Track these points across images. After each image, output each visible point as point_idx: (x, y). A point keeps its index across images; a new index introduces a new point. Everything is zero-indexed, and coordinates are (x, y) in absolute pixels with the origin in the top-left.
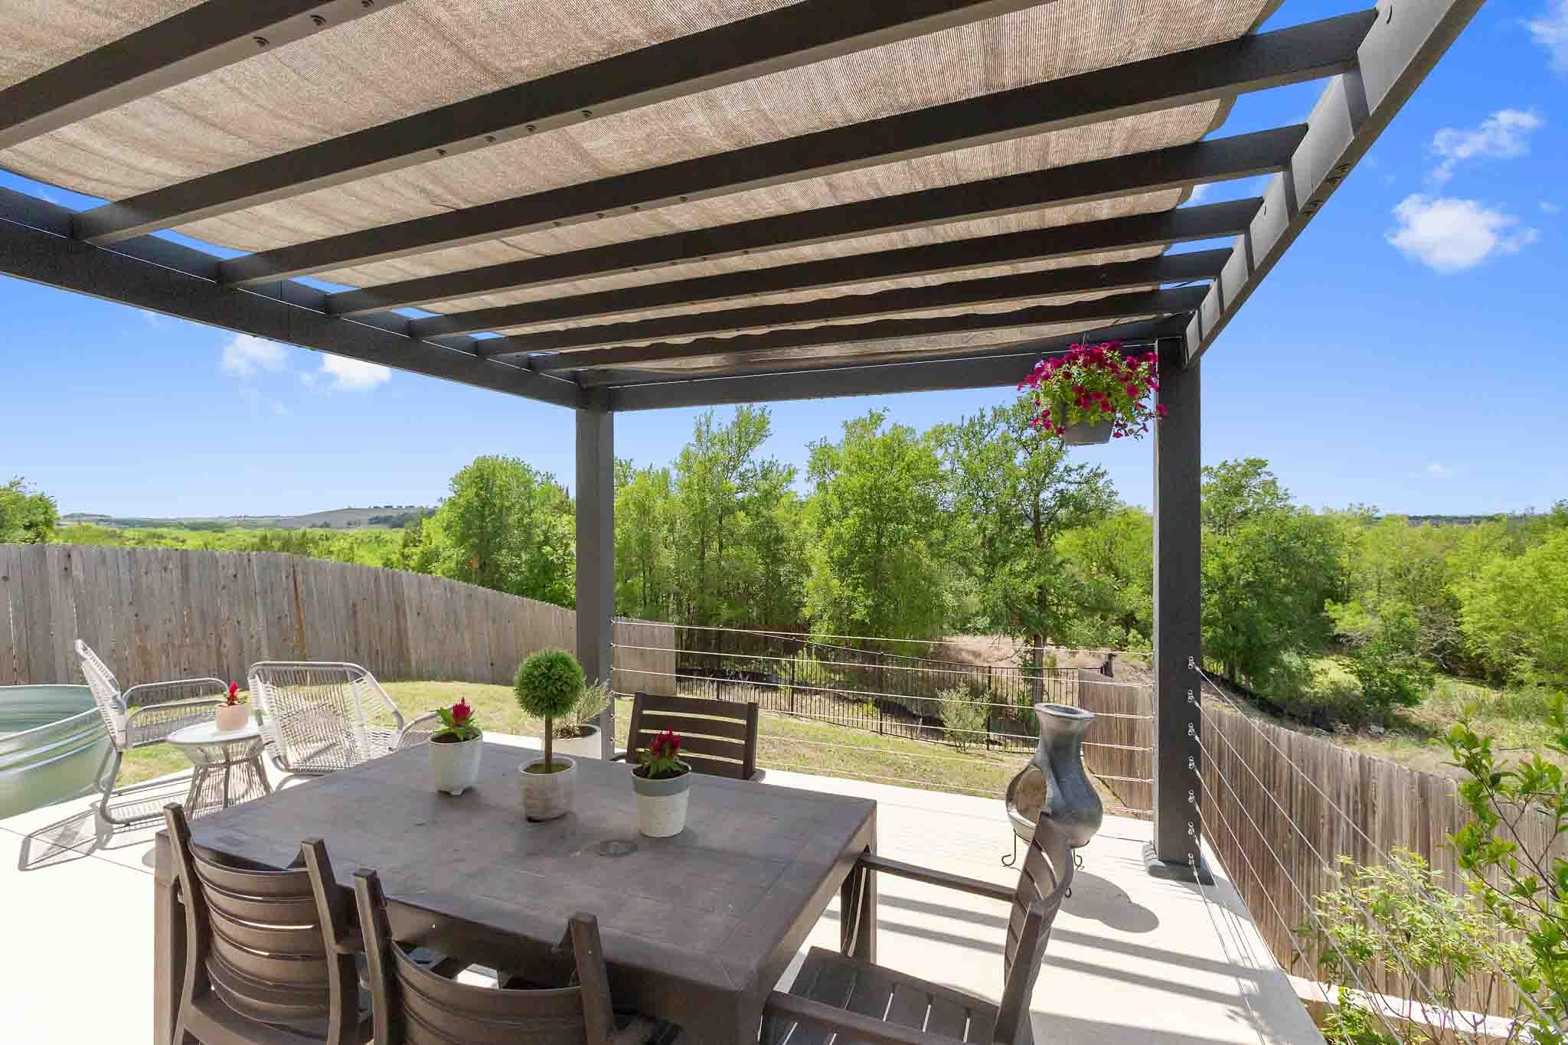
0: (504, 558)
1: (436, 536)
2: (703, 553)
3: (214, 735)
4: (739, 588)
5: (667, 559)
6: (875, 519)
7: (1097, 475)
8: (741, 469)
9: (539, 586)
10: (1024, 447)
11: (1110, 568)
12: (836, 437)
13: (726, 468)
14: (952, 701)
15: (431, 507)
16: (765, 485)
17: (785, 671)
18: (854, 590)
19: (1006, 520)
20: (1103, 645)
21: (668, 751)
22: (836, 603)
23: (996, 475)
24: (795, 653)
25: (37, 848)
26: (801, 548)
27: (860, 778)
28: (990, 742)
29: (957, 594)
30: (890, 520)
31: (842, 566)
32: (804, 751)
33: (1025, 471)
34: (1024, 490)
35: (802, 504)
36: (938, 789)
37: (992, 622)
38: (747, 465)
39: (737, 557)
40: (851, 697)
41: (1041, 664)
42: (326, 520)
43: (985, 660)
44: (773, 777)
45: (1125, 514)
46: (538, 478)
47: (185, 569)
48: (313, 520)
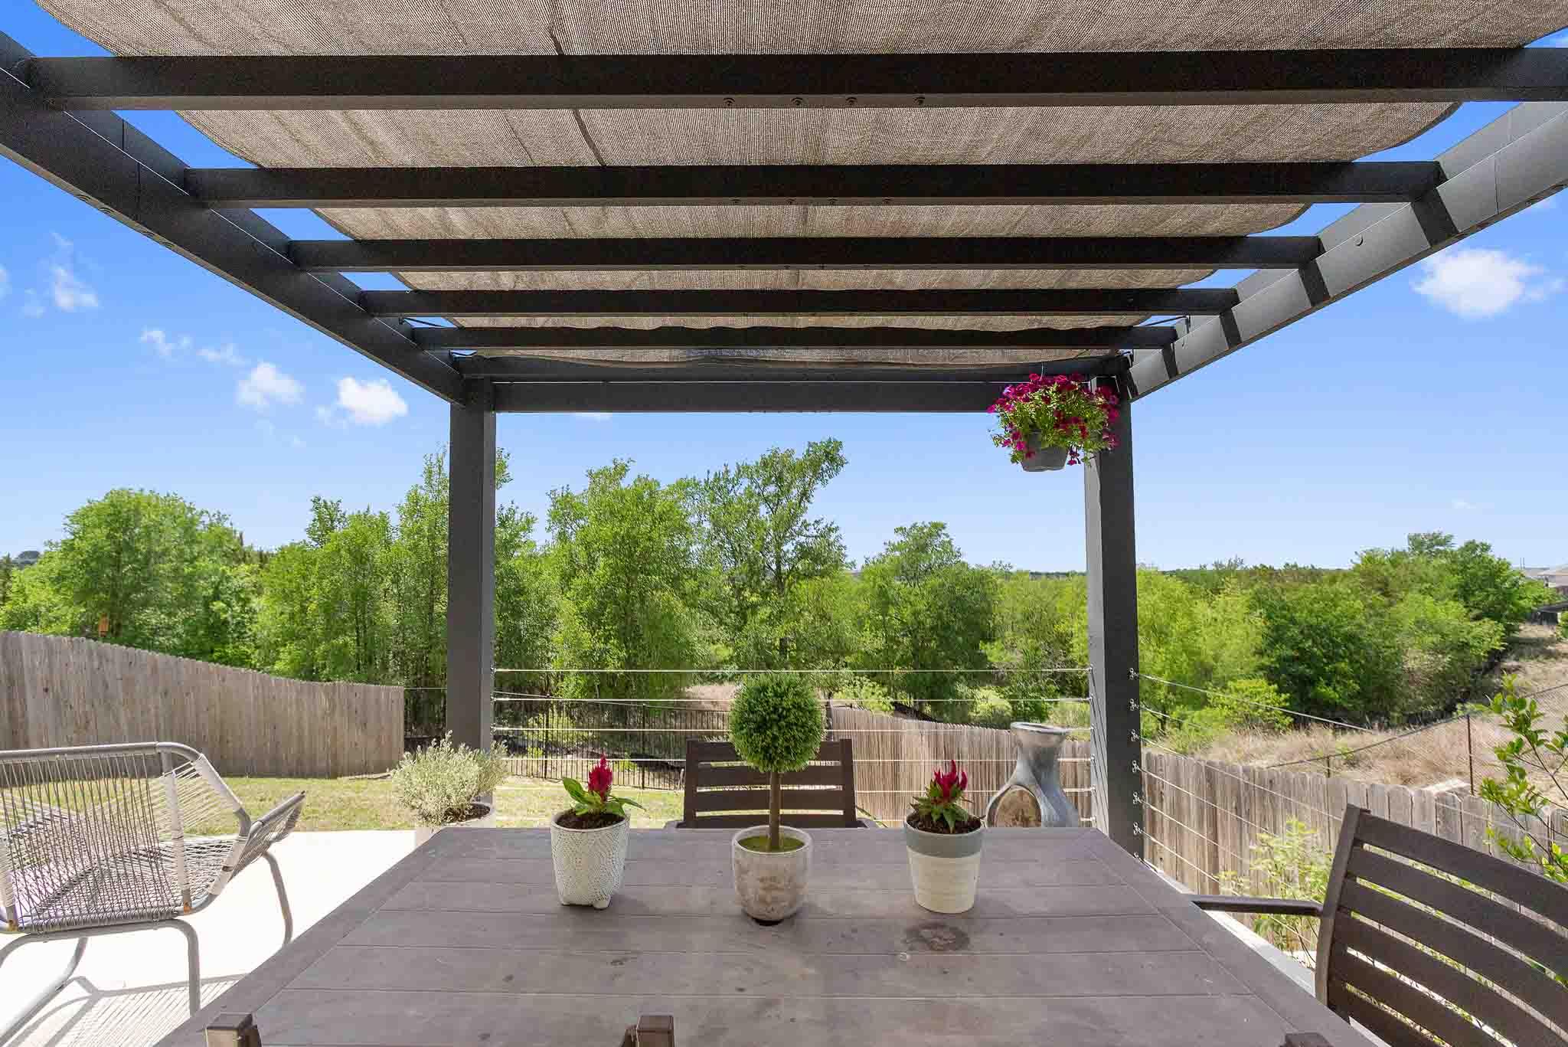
0: (149, 618)
1: (35, 592)
5: (388, 615)
7: (830, 530)
10: (767, 502)
12: (580, 486)
16: (505, 534)
17: (533, 731)
18: (606, 643)
22: (585, 657)
26: (543, 601)
29: (706, 644)
30: (640, 571)
31: (593, 617)
33: (768, 524)
34: (769, 542)
35: (541, 556)
37: (740, 668)
43: (722, 708)
46: (205, 519)
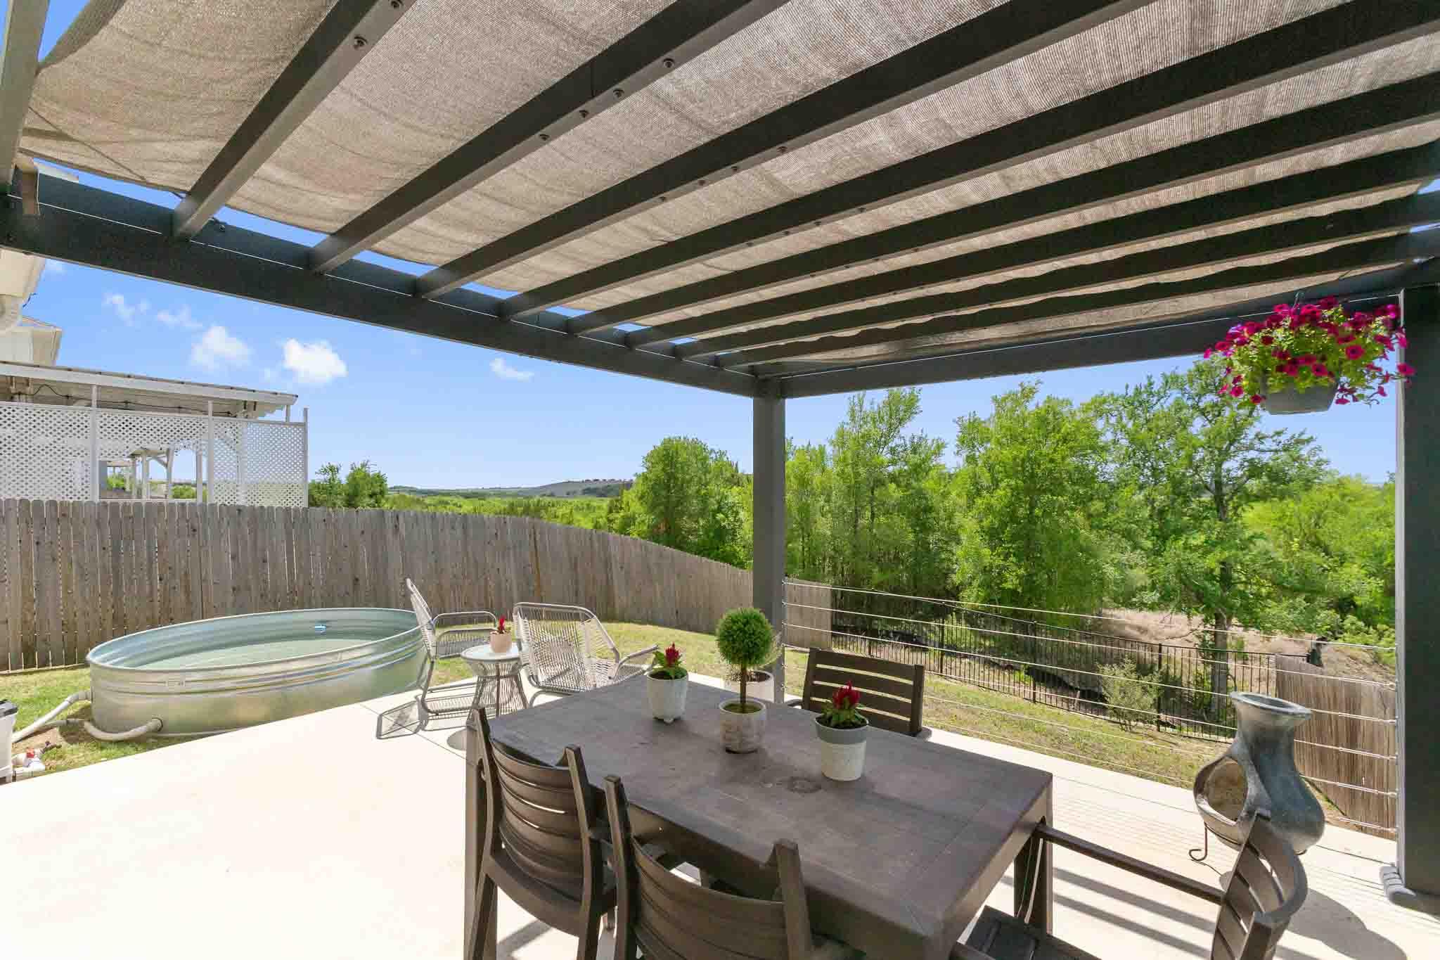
0: (686, 523)
1: (633, 504)
2: (856, 521)
3: (491, 654)
4: (889, 554)
5: (823, 526)
6: (1028, 491)
7: (1299, 442)
8: (892, 444)
9: (713, 549)
10: (1203, 414)
11: (1318, 545)
12: (986, 411)
13: (878, 444)
14: (1115, 678)
15: (628, 480)
16: (915, 459)
17: (935, 633)
18: (1006, 559)
19: (1180, 491)
20: (1310, 630)
21: (847, 704)
22: (985, 571)
23: (1167, 444)
24: (945, 618)
25: (387, 724)
26: (950, 518)
27: (1013, 744)
28: (1160, 723)
29: (1119, 566)
30: (1044, 492)
31: (993, 536)
32: (956, 711)
33: (1203, 439)
34: (1203, 460)
35: (950, 476)
36: (1101, 766)
37: (1162, 597)
38: (897, 441)
39: (888, 526)
40: (1001, 663)
41: (1225, 646)
42: (551, 491)
43: (1152, 636)
44: (939, 737)
45: (1341, 484)
46: (713, 455)
47: (465, 528)
48: (543, 490)
